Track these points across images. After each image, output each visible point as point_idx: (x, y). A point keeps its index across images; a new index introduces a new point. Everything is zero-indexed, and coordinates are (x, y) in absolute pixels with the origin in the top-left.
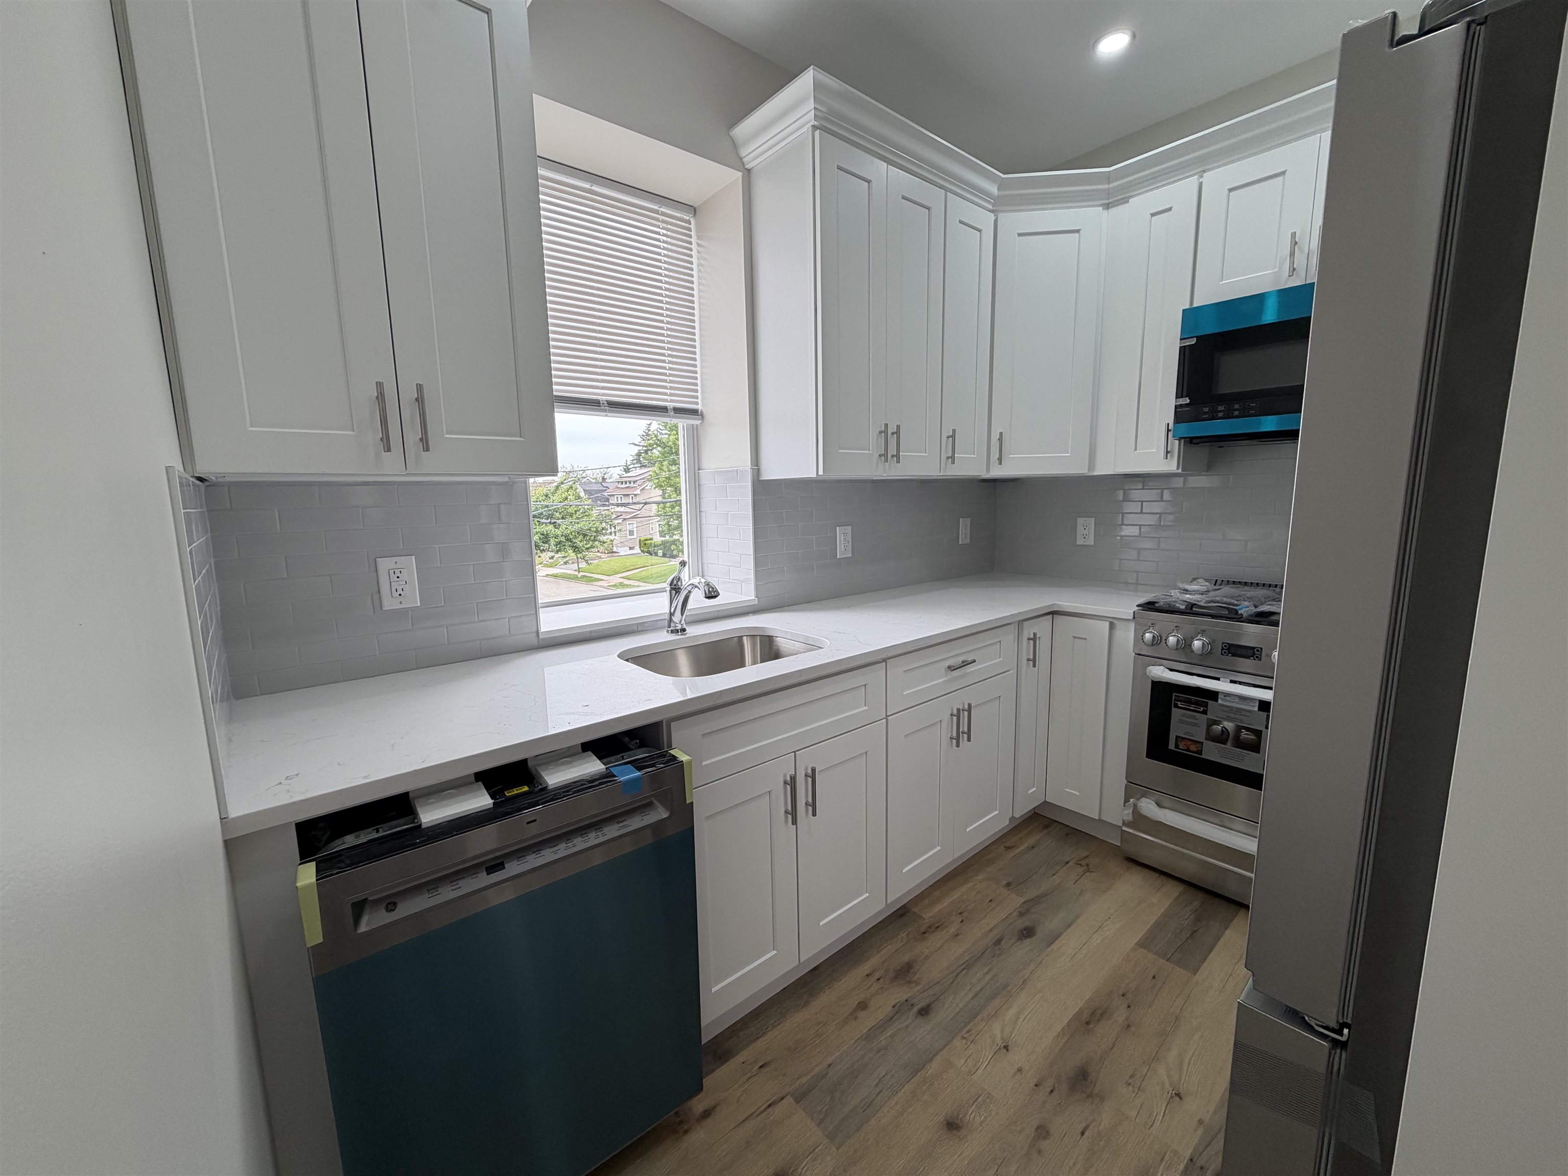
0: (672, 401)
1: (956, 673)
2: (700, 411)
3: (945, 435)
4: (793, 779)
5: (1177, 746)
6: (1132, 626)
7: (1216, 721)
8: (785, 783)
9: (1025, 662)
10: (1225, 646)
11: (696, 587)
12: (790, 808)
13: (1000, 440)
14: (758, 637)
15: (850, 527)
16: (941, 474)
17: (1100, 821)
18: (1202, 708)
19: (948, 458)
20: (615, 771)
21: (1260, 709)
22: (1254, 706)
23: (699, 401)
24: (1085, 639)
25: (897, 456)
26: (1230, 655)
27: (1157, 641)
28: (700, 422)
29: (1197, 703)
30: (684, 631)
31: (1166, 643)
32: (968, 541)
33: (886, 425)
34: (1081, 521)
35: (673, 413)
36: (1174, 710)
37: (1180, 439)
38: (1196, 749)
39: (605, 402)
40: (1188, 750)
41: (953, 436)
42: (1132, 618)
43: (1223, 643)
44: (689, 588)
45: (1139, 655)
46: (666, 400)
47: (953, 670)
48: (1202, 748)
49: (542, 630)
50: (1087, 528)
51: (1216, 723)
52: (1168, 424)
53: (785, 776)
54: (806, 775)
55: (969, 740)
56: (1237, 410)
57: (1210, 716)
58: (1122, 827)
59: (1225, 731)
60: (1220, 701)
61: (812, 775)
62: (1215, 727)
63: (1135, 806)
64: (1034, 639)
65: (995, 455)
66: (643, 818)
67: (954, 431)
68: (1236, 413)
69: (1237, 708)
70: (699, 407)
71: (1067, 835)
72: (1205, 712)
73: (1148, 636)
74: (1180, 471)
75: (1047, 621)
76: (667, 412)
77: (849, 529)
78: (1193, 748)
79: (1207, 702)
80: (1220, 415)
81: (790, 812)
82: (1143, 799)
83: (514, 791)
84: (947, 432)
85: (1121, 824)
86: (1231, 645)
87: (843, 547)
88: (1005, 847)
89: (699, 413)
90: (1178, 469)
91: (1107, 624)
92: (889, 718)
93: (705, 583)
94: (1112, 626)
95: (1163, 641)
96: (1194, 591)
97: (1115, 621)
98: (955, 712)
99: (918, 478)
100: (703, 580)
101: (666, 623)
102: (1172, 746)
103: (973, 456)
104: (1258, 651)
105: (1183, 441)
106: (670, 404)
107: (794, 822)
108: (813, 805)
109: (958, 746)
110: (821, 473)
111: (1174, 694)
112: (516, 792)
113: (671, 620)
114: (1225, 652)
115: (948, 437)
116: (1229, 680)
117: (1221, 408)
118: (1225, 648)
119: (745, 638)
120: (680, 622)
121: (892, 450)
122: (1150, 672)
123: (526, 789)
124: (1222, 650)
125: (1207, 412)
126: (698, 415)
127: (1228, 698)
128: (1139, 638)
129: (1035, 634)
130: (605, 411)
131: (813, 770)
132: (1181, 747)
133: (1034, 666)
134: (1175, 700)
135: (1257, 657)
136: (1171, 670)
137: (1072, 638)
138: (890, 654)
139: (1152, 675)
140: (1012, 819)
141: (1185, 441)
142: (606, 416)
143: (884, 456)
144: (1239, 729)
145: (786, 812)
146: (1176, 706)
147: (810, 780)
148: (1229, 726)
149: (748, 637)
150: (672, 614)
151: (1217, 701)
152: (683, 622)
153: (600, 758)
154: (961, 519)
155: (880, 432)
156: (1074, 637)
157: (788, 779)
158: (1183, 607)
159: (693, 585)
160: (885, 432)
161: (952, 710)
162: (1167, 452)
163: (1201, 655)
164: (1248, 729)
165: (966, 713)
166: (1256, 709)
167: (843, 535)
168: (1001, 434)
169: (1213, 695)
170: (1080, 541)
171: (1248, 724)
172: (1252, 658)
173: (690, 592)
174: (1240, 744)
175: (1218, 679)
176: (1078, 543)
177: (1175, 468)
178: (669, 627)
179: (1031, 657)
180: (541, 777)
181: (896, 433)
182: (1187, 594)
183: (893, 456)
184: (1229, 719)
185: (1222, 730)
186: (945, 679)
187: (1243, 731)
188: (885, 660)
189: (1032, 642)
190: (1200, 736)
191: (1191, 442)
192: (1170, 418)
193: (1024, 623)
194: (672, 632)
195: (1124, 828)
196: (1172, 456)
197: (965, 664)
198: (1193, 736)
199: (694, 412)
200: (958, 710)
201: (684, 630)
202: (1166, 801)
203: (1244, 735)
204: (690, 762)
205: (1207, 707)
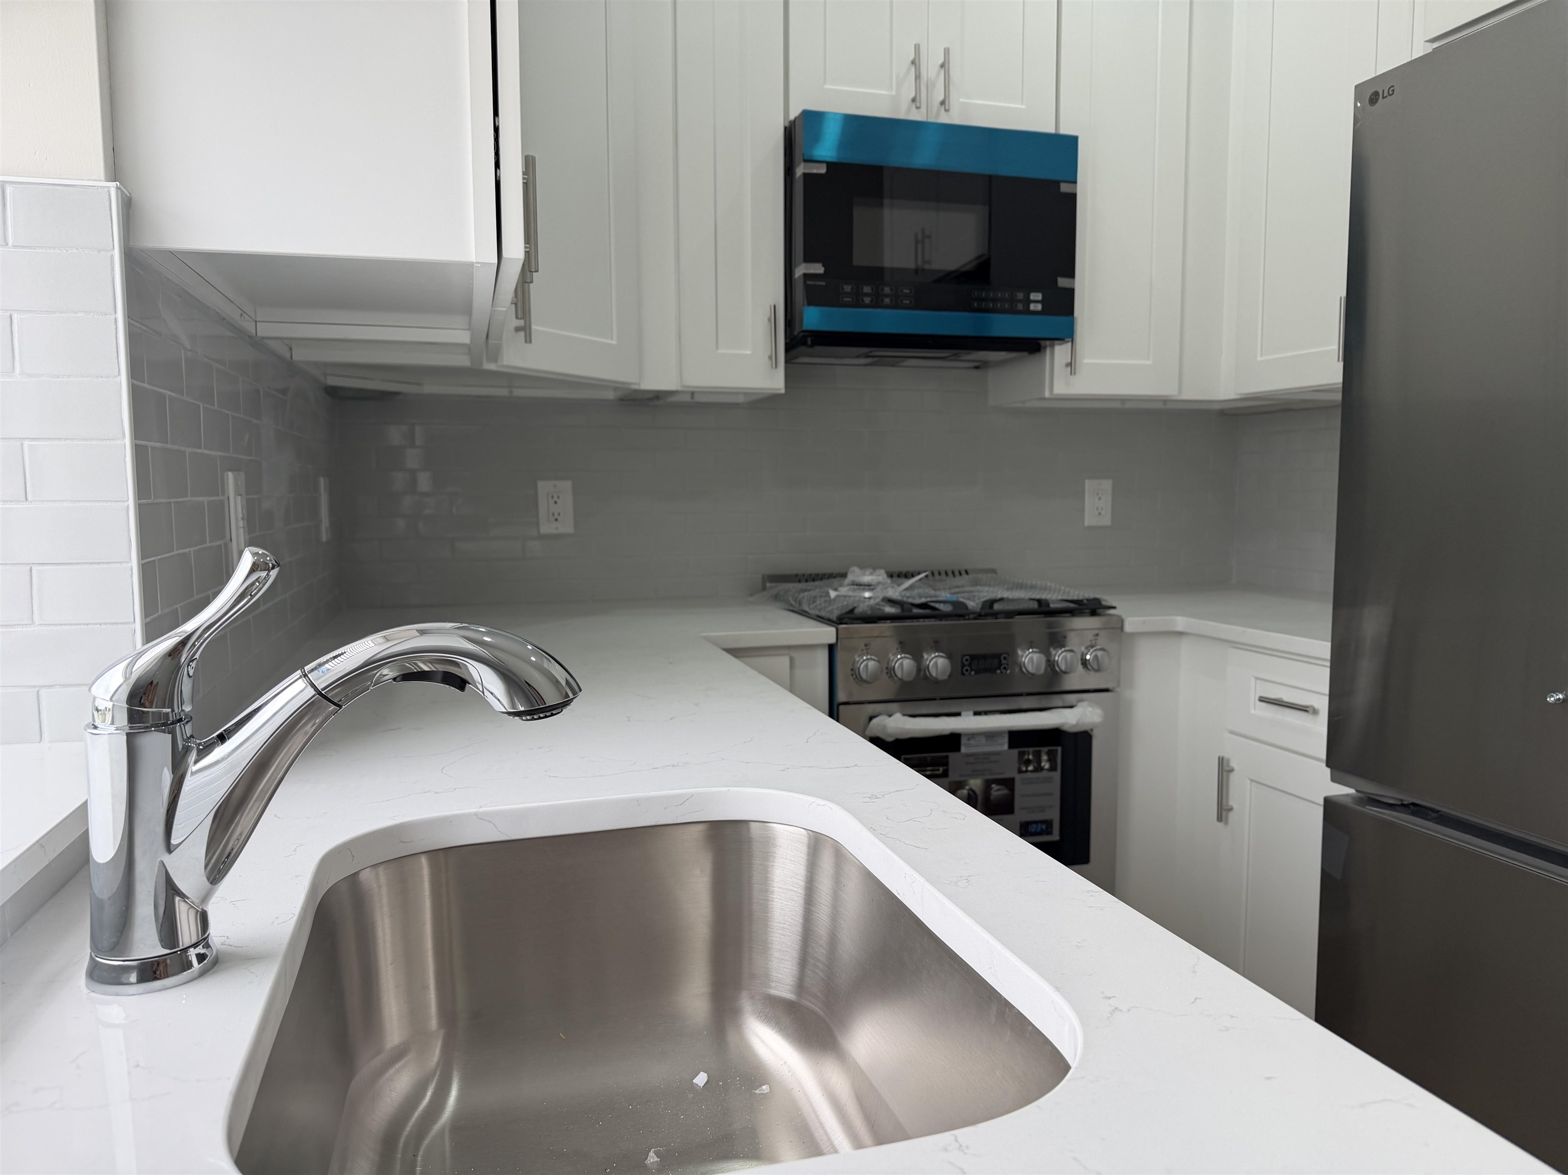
7: (960, 782)
10: (967, 660)
15: (244, 475)
18: (941, 769)
21: (1011, 746)
22: (1002, 744)
26: (973, 673)
29: (937, 763)
34: (544, 487)
43: (963, 656)
45: (844, 703)
50: (559, 502)
51: (960, 785)
52: (776, 305)
56: (887, 295)
57: (952, 777)
60: (963, 750)
68: (888, 300)
69: (984, 754)
72: (945, 774)
79: (947, 757)
80: (867, 300)
86: (973, 657)
91: (787, 659)
94: (791, 663)
97: (799, 653)
104: (1005, 658)
114: (968, 670)
116: (972, 713)
117: (868, 289)
118: (967, 663)
122: (885, 727)
124: (962, 668)
125: (848, 293)
127: (972, 742)
135: (1004, 668)
136: (909, 716)
144: (988, 784)
148: (976, 784)
151: (959, 751)
164: (999, 782)
166: (1006, 747)
170: (547, 527)
171: (1001, 773)
172: (998, 671)
174: (992, 808)
175: (958, 714)
176: (544, 531)
177: (783, 386)
184: (975, 774)
185: (969, 794)
187: (993, 786)
192: (775, 297)
196: (779, 365)
203: (997, 791)
205: (946, 764)
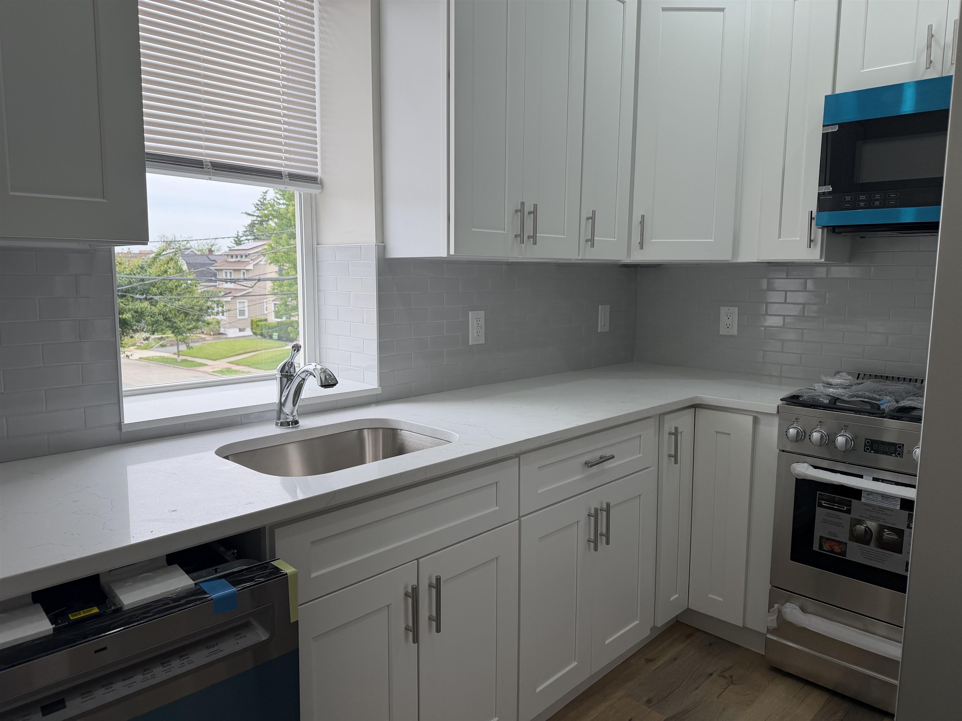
0: (286, 166)
1: (594, 469)
2: (319, 179)
3: (584, 216)
4: (415, 590)
5: (821, 547)
6: (776, 420)
7: (860, 520)
8: (406, 595)
9: (666, 458)
10: (868, 442)
11: (311, 374)
12: (410, 624)
13: (642, 223)
14: (381, 431)
15: (484, 311)
16: (580, 258)
17: (745, 628)
18: (845, 508)
19: (587, 241)
20: (204, 586)
21: (903, 508)
22: (897, 505)
23: (319, 167)
24: (729, 434)
25: (534, 238)
26: (873, 452)
27: (802, 436)
28: (321, 191)
29: (840, 503)
30: (295, 424)
31: (810, 439)
32: (607, 329)
33: (523, 204)
34: (724, 310)
35: (288, 180)
36: (818, 509)
37: (823, 227)
38: (840, 550)
39: (210, 164)
40: (832, 552)
41: (592, 218)
42: (776, 412)
43: (866, 439)
44: (303, 376)
45: (783, 451)
46: (280, 165)
47: (590, 467)
48: (846, 548)
49: (126, 422)
50: (730, 318)
51: (860, 522)
52: (812, 212)
53: (406, 587)
54: (430, 586)
55: (608, 543)
56: (877, 200)
57: (855, 514)
58: (766, 634)
59: (868, 531)
60: (863, 500)
61: (437, 585)
62: (858, 526)
63: (780, 612)
64: (675, 433)
65: (636, 239)
66: (238, 641)
67: (594, 212)
68: (877, 203)
69: (880, 507)
70: (319, 174)
71: (710, 644)
72: (848, 512)
73: (792, 431)
74: (823, 260)
75: (688, 415)
76: (282, 179)
77: (482, 314)
78: (837, 549)
79: (851, 501)
80: (862, 204)
81: (411, 628)
82: (788, 605)
83: (80, 614)
84: (587, 213)
85: (764, 631)
86: (874, 442)
87: (475, 333)
88: (646, 659)
89: (319, 181)
90: (821, 258)
91: (751, 419)
92: (522, 519)
93: (321, 369)
94: (756, 421)
95: (807, 437)
96: (837, 385)
97: (759, 416)
98: (593, 512)
99: (556, 261)
100: (319, 367)
101: (275, 414)
102: (816, 548)
103: (614, 239)
104: (899, 447)
105: (826, 230)
106: (285, 169)
107: (416, 640)
108: (437, 619)
109: (596, 549)
110: (452, 252)
111: (818, 492)
112: (83, 615)
113: (280, 411)
114: (868, 449)
115: (588, 219)
116: (872, 478)
117: (863, 197)
118: (868, 444)
119: (366, 432)
120: (292, 413)
121: (529, 231)
122: (794, 469)
123: (95, 610)
124: (865, 447)
125: (848, 201)
126: (318, 184)
127: (871, 497)
128: (784, 433)
129: (676, 429)
130: (208, 173)
131: (438, 580)
132: (825, 548)
133: (676, 462)
134: (819, 499)
135: (899, 454)
136: (815, 467)
137: (716, 433)
138: (524, 449)
139: (796, 472)
140: (654, 628)
141: (827, 229)
142: (210, 179)
143: (520, 237)
144: (881, 528)
145: (407, 629)
146: (820, 505)
147: (434, 591)
148: (872, 525)
149: (369, 430)
150: (282, 405)
151: (861, 501)
152: (295, 413)
153: (188, 572)
154: (600, 306)
155: (516, 211)
156: (717, 432)
157: (410, 590)
158: (827, 401)
159: (307, 371)
160: (521, 211)
161: (590, 509)
162: (811, 241)
163: (844, 452)
164: (890, 529)
165: (604, 513)
166: (898, 507)
167: (475, 320)
168: (643, 217)
169: (856, 493)
170: (723, 331)
171: (891, 524)
172: (893, 455)
173: (304, 379)
174: (883, 545)
175: (861, 477)
176: (721, 333)
177: (818, 257)
178: (279, 419)
179: (673, 453)
180: (115, 596)
181: (533, 212)
182: (830, 388)
183: (529, 237)
184: (872, 518)
185: (865, 529)
186: (582, 476)
187: (886, 530)
188: (518, 456)
189: (673, 437)
190: (844, 537)
191: (834, 232)
192: (813, 206)
193: (666, 417)
194: (282, 424)
195: (769, 636)
196: (816, 245)
197: (604, 459)
198: (837, 537)
199: (313, 180)
200: (596, 510)
201: (296, 422)
202: (809, 603)
203: (887, 535)
204: (295, 575)
205: (850, 506)
